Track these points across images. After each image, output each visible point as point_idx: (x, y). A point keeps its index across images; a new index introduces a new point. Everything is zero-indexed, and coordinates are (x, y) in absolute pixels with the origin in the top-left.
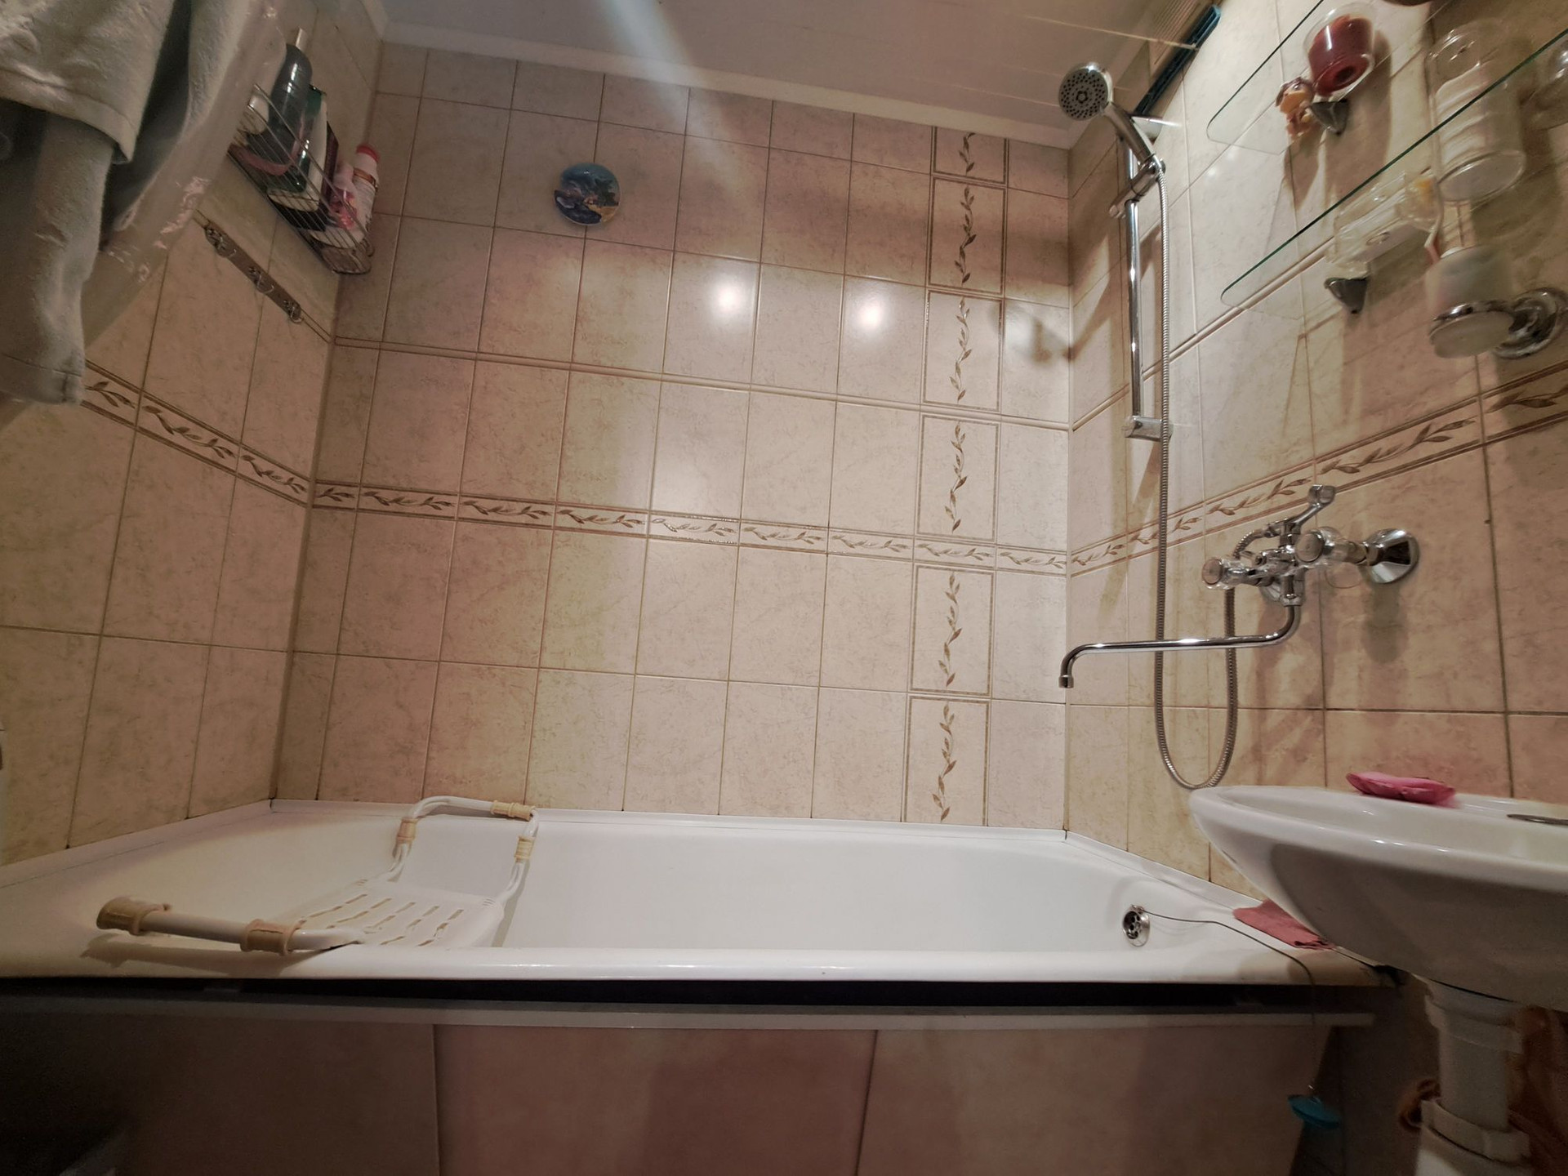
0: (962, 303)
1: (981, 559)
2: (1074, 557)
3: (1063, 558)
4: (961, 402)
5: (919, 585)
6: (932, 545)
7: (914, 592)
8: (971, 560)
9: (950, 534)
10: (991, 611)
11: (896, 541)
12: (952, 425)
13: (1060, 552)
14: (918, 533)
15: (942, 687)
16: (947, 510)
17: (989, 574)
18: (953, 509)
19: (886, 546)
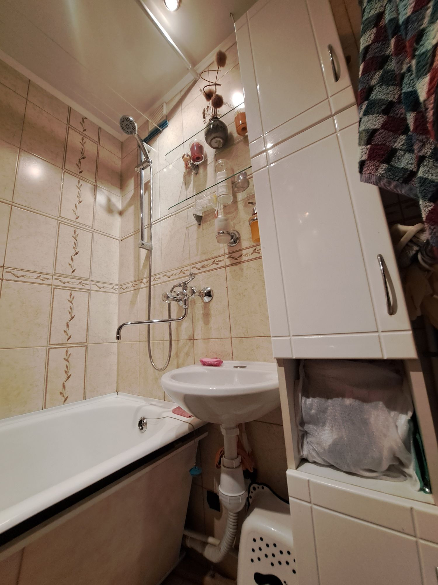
0: (79, 181)
1: (84, 286)
2: (121, 287)
3: (117, 287)
4: (77, 220)
5: (54, 297)
6: (61, 279)
7: (52, 299)
8: (80, 286)
9: (71, 275)
10: (88, 307)
11: (42, 276)
12: (73, 229)
13: (116, 285)
14: (55, 273)
15: (65, 341)
16: (70, 264)
17: (88, 292)
18: (72, 264)
19: (37, 278)
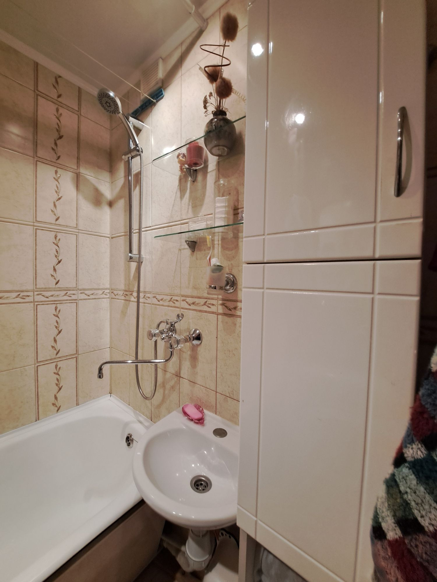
0: (56, 172)
1: (71, 297)
2: (112, 291)
3: (108, 291)
4: (57, 222)
5: (38, 314)
6: (44, 293)
7: (35, 317)
8: (66, 298)
9: (54, 287)
10: (77, 318)
11: (22, 294)
12: (53, 234)
13: (106, 289)
14: (36, 288)
15: (54, 356)
16: (52, 276)
17: (75, 302)
18: (55, 275)
19: (17, 297)
